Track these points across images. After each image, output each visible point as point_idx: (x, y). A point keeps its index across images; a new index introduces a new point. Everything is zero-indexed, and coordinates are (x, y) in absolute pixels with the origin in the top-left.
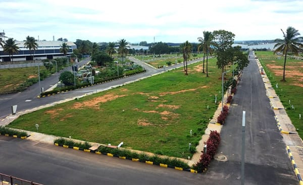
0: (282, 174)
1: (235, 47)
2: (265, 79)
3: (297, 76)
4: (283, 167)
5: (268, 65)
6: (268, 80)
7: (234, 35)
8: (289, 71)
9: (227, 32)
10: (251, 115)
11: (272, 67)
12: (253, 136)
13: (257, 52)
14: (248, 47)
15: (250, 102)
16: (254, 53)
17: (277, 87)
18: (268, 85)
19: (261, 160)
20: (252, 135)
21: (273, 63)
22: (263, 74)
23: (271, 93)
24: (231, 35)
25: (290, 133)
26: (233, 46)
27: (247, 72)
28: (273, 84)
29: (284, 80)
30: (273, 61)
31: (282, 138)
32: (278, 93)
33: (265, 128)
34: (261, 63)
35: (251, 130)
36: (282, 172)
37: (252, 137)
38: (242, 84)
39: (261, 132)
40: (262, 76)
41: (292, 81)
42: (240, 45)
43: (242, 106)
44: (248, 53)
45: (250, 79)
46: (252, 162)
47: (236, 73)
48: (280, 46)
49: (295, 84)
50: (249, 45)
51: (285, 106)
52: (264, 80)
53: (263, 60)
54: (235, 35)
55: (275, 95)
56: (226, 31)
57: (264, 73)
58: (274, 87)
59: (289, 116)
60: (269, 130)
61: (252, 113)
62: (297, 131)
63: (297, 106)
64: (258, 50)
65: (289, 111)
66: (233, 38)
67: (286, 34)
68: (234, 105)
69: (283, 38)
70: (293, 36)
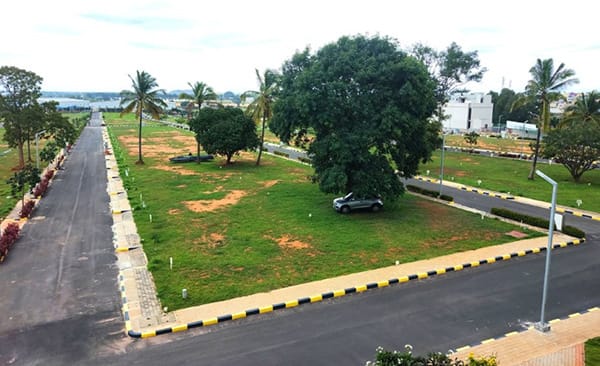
0: (103, 321)
1: (45, 104)
2: (111, 162)
3: (163, 153)
4: (105, 309)
5: (121, 138)
6: (115, 164)
7: (40, 79)
8: (154, 146)
9: (24, 71)
10: (69, 231)
11: (128, 141)
12: (64, 270)
13: (107, 114)
14: (90, 105)
15: (72, 208)
16: (101, 117)
17: (127, 174)
18: (112, 172)
19: (69, 310)
20: (61, 268)
21: (131, 133)
22: (109, 154)
23: (115, 186)
24: (34, 78)
25: (130, 249)
26: (40, 101)
27: (80, 151)
28: (121, 169)
29: (141, 162)
30: (132, 130)
31: (117, 259)
32: (126, 185)
33: (90, 250)
34: (110, 134)
35: (61, 261)
36: (101, 318)
37: (60, 272)
38: (64, 177)
39: (80, 259)
40: (107, 157)
41: (155, 161)
42: (56, 100)
43: (53, 218)
44: (90, 116)
45: (83, 164)
46: (49, 320)
47: (48, 156)
48: (130, 102)
49: (157, 168)
50: (92, 101)
51: (132, 205)
52: (108, 164)
53: (115, 129)
54: (42, 79)
55: (121, 188)
56: (21, 68)
57: (111, 151)
58: (122, 175)
59: (135, 221)
60: (98, 251)
61: (72, 228)
62: (142, 242)
63: (152, 202)
64: (109, 110)
65: (139, 212)
66: (38, 84)
67: (137, 83)
68: (39, 218)
69: (133, 90)
70: (148, 87)
